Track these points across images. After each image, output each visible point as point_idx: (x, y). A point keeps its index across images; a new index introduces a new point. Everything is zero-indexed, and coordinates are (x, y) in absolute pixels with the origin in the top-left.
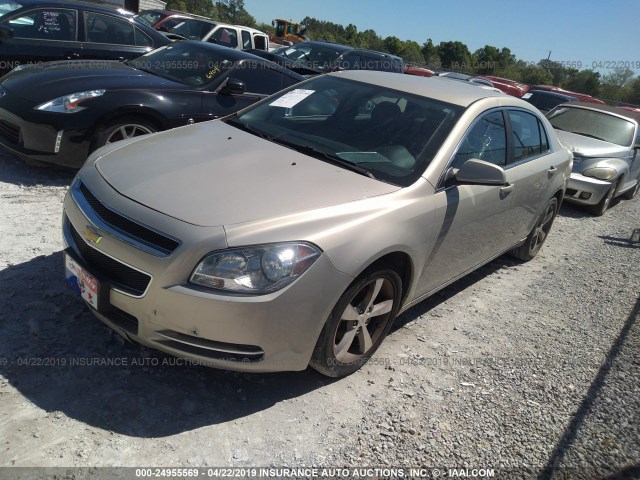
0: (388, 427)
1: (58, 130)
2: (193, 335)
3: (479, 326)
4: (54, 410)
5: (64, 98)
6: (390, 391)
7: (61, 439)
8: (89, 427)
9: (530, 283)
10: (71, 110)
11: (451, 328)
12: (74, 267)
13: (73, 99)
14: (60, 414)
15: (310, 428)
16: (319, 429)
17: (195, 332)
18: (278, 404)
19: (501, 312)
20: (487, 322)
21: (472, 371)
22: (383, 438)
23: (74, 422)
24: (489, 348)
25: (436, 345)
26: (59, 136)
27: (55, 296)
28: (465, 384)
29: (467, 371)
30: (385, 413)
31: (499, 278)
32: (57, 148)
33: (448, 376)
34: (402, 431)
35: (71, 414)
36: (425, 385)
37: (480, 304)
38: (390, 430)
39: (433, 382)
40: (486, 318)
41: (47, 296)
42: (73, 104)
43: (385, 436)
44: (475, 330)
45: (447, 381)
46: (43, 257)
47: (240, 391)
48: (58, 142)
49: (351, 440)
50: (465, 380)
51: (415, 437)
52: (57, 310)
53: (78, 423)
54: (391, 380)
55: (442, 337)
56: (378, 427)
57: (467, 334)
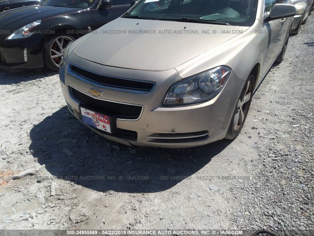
0: (274, 156)
1: (23, 49)
2: (172, 133)
3: (281, 98)
4: (107, 190)
5: (20, 30)
6: (262, 138)
7: (120, 204)
8: (130, 194)
9: (289, 72)
10: (27, 35)
11: (269, 102)
12: (88, 113)
13: (25, 29)
14: (112, 192)
15: (236, 166)
16: (241, 165)
17: (173, 131)
18: (213, 159)
19: (286, 88)
20: (283, 95)
21: (294, 119)
22: (275, 162)
23: (120, 194)
24: (293, 107)
25: (268, 112)
26: (25, 52)
27: (68, 135)
28: (294, 126)
29: (291, 120)
30: (268, 150)
31: (274, 73)
32: (26, 59)
33: (284, 124)
34: (282, 156)
35: (117, 190)
36: (276, 132)
37: (274, 88)
38: (276, 157)
39: (279, 129)
40: (282, 93)
41: (65, 136)
42: (26, 32)
43: (275, 160)
44: (281, 100)
45: (285, 127)
46: (49, 117)
47: (190, 157)
48: (25, 55)
49: (260, 166)
50: (293, 124)
51: (290, 157)
52: (75, 141)
53: (123, 194)
54: (259, 133)
55: (267, 107)
56: (269, 157)
57: (278, 103)
